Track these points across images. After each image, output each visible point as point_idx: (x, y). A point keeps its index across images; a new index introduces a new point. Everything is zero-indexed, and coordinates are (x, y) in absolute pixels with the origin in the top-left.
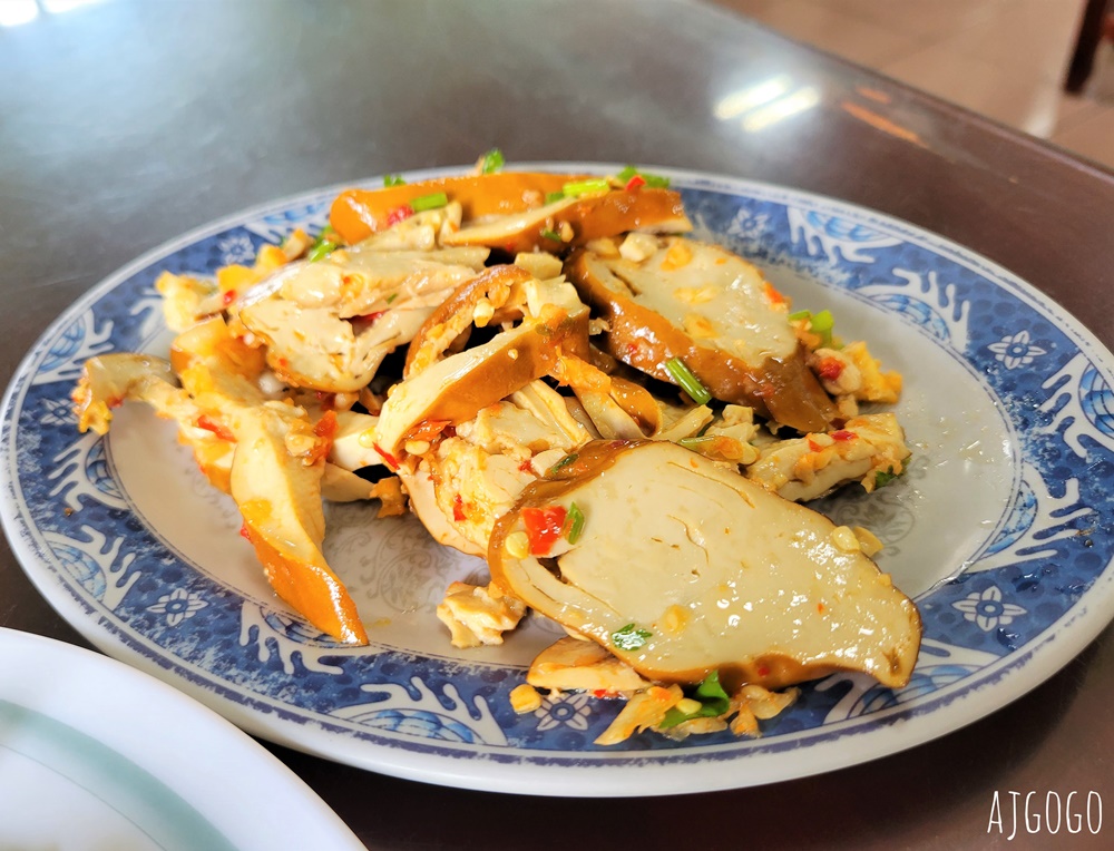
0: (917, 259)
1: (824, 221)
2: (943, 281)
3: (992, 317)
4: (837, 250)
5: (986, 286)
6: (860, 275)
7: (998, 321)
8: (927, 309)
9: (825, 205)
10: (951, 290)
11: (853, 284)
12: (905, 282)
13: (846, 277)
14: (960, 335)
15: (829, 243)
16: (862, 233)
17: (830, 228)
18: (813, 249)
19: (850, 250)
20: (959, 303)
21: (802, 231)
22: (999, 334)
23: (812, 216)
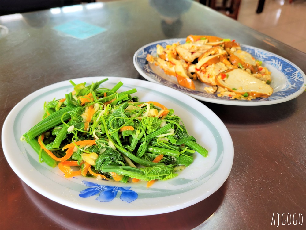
0: (275, 58)
1: (260, 52)
2: (278, 61)
3: (285, 66)
4: (262, 56)
5: (285, 62)
6: (265, 60)
7: (286, 66)
8: (276, 65)
9: (261, 50)
10: (280, 62)
11: (264, 61)
12: (272, 61)
13: (263, 60)
14: (280, 68)
15: (261, 55)
16: (266, 54)
17: (261, 53)
18: (258, 56)
19: (264, 56)
20: (281, 64)
21: (257, 53)
22: (286, 68)
23: (259, 51)
